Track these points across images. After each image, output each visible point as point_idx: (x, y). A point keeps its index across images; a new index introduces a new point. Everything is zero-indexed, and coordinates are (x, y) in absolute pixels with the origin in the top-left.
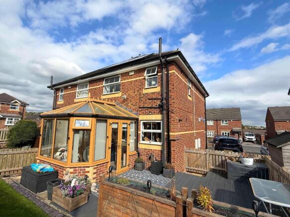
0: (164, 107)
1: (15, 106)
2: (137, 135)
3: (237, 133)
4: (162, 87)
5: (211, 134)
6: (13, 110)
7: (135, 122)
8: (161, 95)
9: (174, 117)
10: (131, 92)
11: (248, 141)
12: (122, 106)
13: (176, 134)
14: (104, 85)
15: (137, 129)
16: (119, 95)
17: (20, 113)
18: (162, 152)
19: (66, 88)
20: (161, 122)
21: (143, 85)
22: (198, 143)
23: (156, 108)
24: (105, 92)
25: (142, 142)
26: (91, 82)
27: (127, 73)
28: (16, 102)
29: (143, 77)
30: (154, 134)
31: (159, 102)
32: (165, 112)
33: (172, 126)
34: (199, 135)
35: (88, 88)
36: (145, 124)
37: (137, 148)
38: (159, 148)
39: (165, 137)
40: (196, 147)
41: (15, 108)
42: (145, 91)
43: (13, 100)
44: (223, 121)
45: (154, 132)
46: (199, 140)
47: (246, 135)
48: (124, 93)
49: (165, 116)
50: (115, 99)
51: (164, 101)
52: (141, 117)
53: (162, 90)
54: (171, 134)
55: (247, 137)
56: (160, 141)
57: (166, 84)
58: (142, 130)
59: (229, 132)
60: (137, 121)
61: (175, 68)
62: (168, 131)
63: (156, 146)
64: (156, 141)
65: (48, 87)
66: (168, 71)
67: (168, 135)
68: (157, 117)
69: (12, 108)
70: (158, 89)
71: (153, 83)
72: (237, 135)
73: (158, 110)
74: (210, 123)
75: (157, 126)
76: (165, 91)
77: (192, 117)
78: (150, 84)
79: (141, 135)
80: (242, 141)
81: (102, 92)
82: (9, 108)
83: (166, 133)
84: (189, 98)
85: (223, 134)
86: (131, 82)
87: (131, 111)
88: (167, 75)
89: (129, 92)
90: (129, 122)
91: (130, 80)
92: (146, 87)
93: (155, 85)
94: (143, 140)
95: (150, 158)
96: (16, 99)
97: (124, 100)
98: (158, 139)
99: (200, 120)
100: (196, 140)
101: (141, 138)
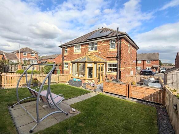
0: (118, 57)
1: (33, 54)
2: (106, 69)
3: (155, 68)
4: (118, 49)
5: (139, 69)
6: (32, 56)
7: (105, 64)
8: (117, 52)
9: (122, 61)
10: (103, 51)
11: (161, 73)
12: (98, 57)
13: (123, 68)
14: (89, 46)
15: (106, 67)
16: (97, 51)
17: (36, 57)
18: (117, 76)
19: (68, 47)
20: (117, 64)
21: (109, 47)
22: (132, 73)
23: (115, 58)
24: (89, 50)
25: (108, 72)
26: (82, 45)
27: (101, 42)
28: (34, 52)
29: (109, 44)
30: (114, 68)
31: (116, 55)
32: (119, 60)
33: (121, 66)
34: (132, 69)
35: (81, 48)
36: (109, 64)
37: (106, 74)
38: (116, 74)
39: (119, 70)
40: (131, 74)
41: (33, 55)
42: (109, 50)
43: (31, 51)
44: (147, 61)
45: (113, 67)
46: (132, 71)
47: (161, 69)
48: (100, 50)
49: (119, 61)
50: (95, 53)
51: (119, 55)
52: (107, 62)
53: (118, 50)
54: (121, 68)
55: (162, 70)
56: (116, 71)
57: (119, 47)
58: (108, 67)
59: (151, 67)
60: (106, 63)
61: (124, 40)
62: (120, 67)
63: (114, 73)
64: (114, 71)
65: (59, 47)
66: (120, 41)
67: (120, 69)
68: (115, 62)
69: (32, 55)
70: (116, 50)
71: (113, 46)
72: (155, 69)
73: (116, 59)
74: (139, 62)
75: (115, 65)
76: (119, 50)
77: (130, 61)
78: (112, 47)
79: (108, 69)
80: (158, 73)
81: (88, 50)
82: (30, 55)
83: (119, 68)
84: (129, 52)
85: (147, 69)
86: (103, 46)
87: (103, 59)
88: (120, 44)
89: (102, 50)
90: (103, 64)
91: (102, 45)
92: (110, 48)
93: (114, 47)
94: (109, 71)
95: (112, 78)
96: (33, 50)
97: (100, 54)
98: (115, 71)
99: (133, 62)
100: (131, 71)
101: (107, 70)
